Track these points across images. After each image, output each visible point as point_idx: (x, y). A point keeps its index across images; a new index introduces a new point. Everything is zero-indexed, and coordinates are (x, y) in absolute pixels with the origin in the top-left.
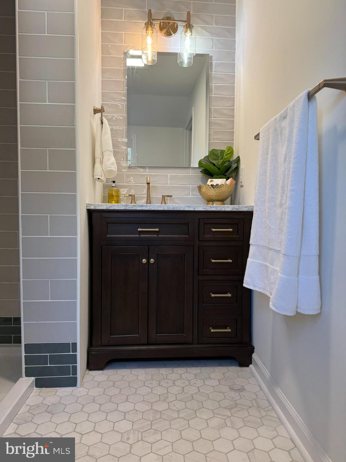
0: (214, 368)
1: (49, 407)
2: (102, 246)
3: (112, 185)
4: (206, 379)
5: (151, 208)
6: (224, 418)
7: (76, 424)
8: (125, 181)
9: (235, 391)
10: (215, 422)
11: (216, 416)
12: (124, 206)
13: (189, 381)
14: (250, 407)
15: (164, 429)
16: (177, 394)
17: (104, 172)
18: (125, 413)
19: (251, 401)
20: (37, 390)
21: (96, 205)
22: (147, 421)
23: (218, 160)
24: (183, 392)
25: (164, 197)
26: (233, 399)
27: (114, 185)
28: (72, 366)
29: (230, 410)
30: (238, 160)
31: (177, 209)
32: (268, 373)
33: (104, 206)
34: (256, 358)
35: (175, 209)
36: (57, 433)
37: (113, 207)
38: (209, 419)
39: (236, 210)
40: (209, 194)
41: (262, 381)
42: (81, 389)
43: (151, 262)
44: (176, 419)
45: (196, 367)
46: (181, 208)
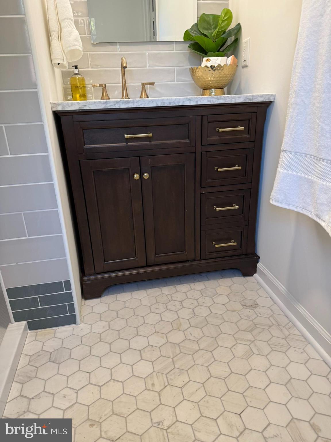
0: (218, 281)
1: (52, 354)
2: (79, 161)
3: (73, 71)
4: (214, 296)
5: (140, 104)
6: (248, 344)
7: (90, 373)
8: (90, 65)
9: (248, 307)
10: (240, 350)
11: (238, 342)
12: (103, 104)
13: (197, 300)
14: (270, 326)
15: (189, 367)
16: (189, 319)
17: (65, 53)
18: (140, 351)
19: (269, 318)
20: (32, 334)
21: (65, 104)
22: (167, 358)
23: (210, 29)
24: (195, 315)
25: (143, 85)
26: (249, 318)
27: (76, 71)
28: (68, 304)
29: (251, 332)
30: (238, 28)
31: (175, 104)
32: (283, 287)
33: (75, 105)
34: (263, 269)
35: (172, 104)
36: (71, 388)
37: (88, 105)
38: (233, 347)
39: (249, 101)
40: (207, 80)
41: (274, 294)
42: (82, 326)
43: (145, 178)
44: (198, 352)
45: (199, 281)
46: (179, 102)
